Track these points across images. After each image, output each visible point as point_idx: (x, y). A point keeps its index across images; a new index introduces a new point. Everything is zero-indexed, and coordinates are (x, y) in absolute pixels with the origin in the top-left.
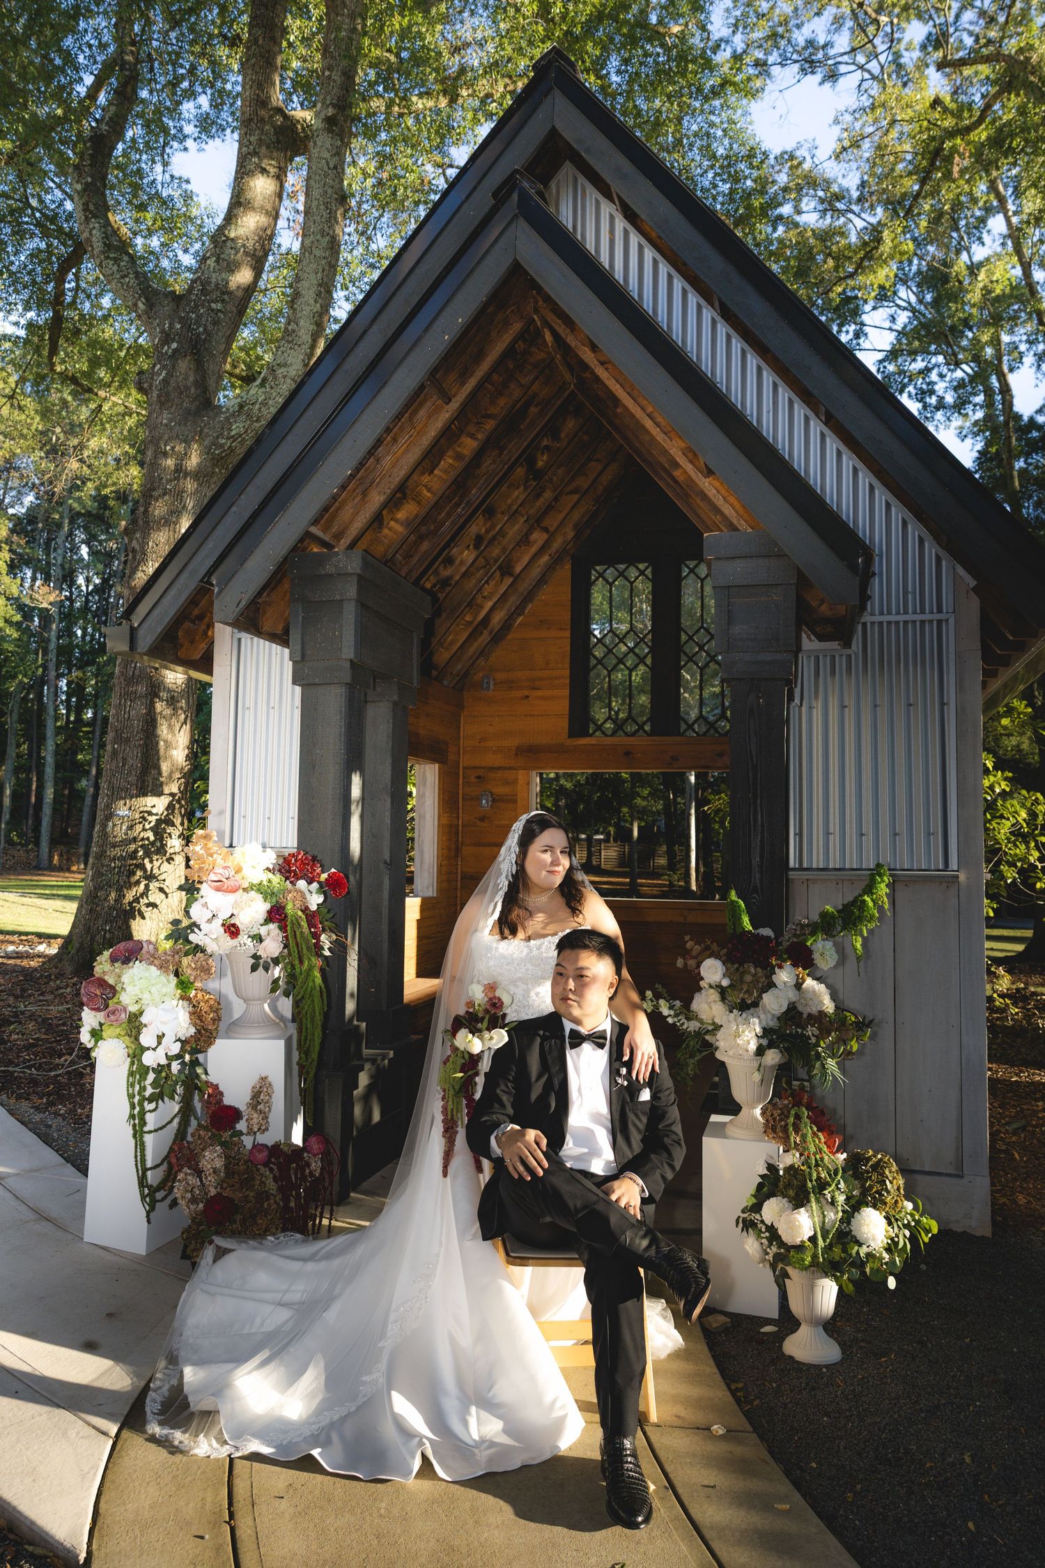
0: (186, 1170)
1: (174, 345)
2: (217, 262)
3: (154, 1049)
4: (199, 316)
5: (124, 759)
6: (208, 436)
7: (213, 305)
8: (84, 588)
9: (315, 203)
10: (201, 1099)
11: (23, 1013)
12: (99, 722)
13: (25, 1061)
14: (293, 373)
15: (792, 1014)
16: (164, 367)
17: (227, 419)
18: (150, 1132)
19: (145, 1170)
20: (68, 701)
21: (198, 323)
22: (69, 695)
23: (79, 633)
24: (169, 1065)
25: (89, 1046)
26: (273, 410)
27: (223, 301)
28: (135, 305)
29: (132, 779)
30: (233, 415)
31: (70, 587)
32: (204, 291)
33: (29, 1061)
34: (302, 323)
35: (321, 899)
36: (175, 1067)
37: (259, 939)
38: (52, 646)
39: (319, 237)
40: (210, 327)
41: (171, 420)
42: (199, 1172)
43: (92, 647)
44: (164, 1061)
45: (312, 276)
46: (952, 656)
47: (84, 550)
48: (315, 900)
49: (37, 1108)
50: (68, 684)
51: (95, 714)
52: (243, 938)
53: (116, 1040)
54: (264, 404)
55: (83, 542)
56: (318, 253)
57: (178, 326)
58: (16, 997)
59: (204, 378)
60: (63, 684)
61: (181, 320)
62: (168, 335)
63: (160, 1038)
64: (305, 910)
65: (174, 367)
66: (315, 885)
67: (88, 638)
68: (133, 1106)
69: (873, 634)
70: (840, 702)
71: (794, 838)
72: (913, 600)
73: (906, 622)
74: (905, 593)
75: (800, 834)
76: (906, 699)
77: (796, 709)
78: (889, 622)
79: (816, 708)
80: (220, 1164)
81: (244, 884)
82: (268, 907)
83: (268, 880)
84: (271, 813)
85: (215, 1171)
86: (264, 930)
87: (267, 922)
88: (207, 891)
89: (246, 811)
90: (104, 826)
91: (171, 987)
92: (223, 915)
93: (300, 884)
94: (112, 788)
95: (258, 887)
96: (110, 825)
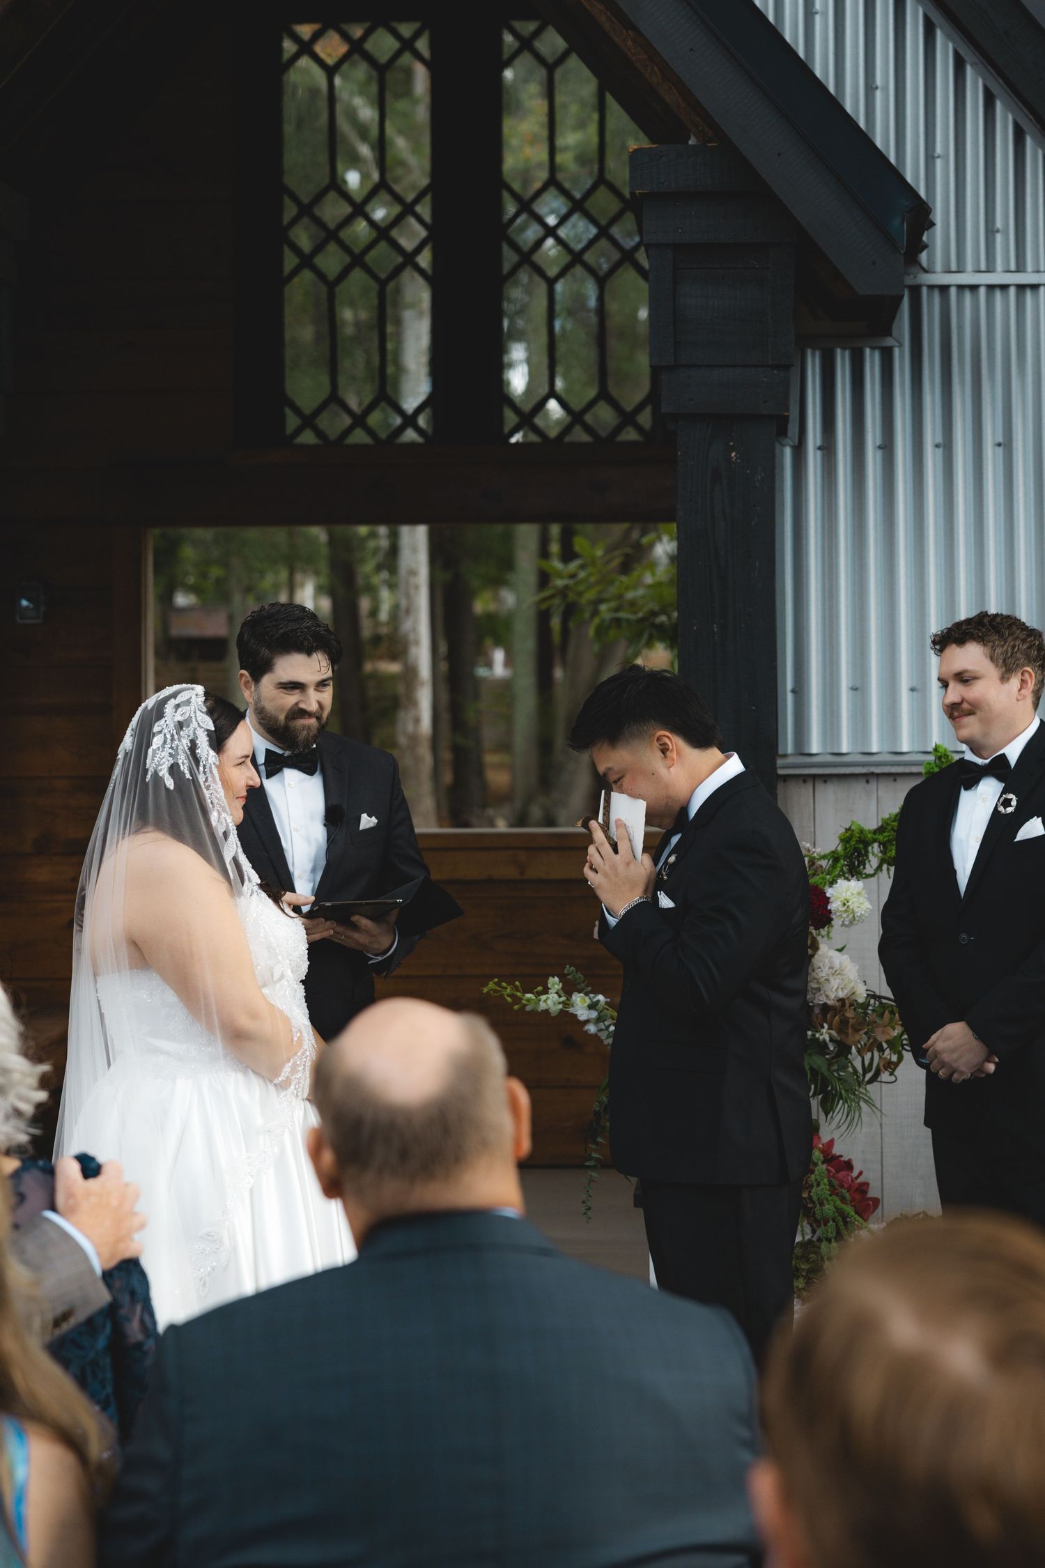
69: (931, 308)
70: (873, 436)
71: (790, 697)
72: (1004, 245)
73: (991, 288)
74: (991, 231)
75: (800, 691)
76: (991, 435)
77: (788, 452)
78: (961, 288)
79: (828, 448)
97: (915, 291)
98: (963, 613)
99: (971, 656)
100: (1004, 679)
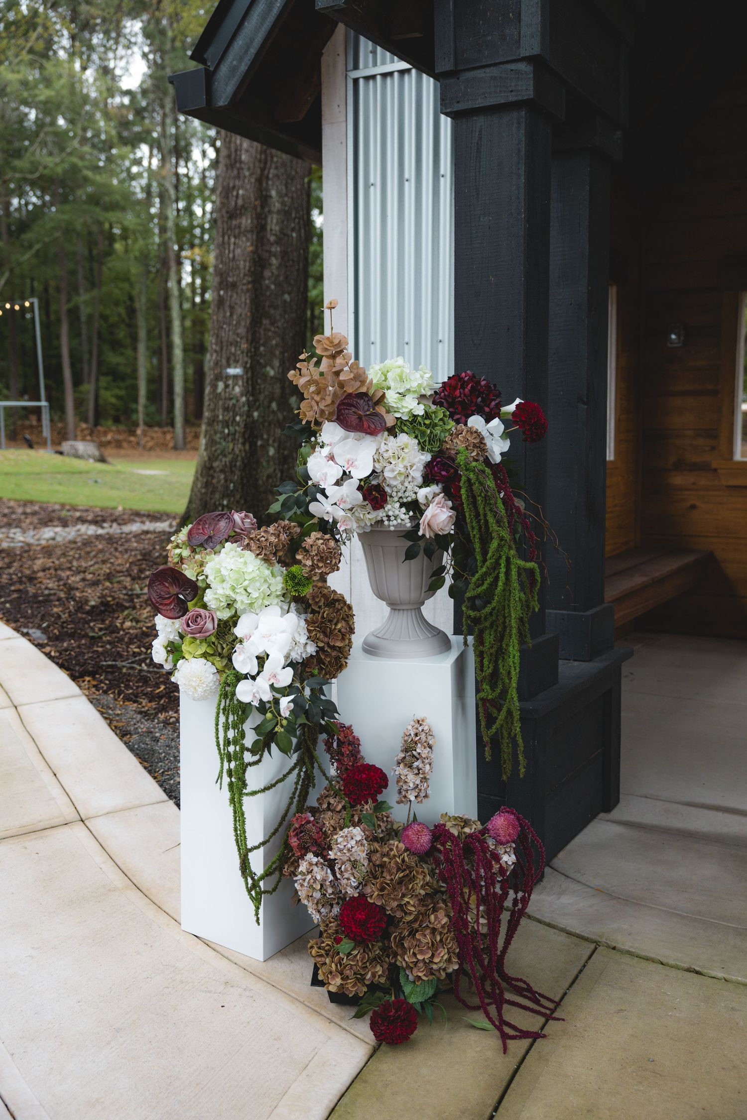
0: (310, 856)
3: (254, 678)
5: (232, 308)
11: (138, 596)
13: (135, 654)
18: (254, 793)
24: (276, 702)
25: (168, 667)
29: (242, 331)
33: (140, 654)
35: (505, 446)
36: (286, 704)
37: (415, 508)
42: (330, 864)
44: (267, 696)
48: (497, 449)
49: (145, 714)
52: (393, 508)
53: (203, 660)
58: (133, 579)
63: (262, 660)
64: (484, 463)
66: (496, 423)
80: (361, 854)
81: (390, 421)
82: (427, 457)
83: (427, 415)
84: (409, 336)
85: (354, 864)
86: (423, 493)
87: (427, 481)
88: (331, 433)
89: (375, 335)
90: (215, 387)
91: (278, 584)
92: (361, 472)
93: (476, 421)
94: (220, 343)
95: (412, 425)
96: (221, 385)
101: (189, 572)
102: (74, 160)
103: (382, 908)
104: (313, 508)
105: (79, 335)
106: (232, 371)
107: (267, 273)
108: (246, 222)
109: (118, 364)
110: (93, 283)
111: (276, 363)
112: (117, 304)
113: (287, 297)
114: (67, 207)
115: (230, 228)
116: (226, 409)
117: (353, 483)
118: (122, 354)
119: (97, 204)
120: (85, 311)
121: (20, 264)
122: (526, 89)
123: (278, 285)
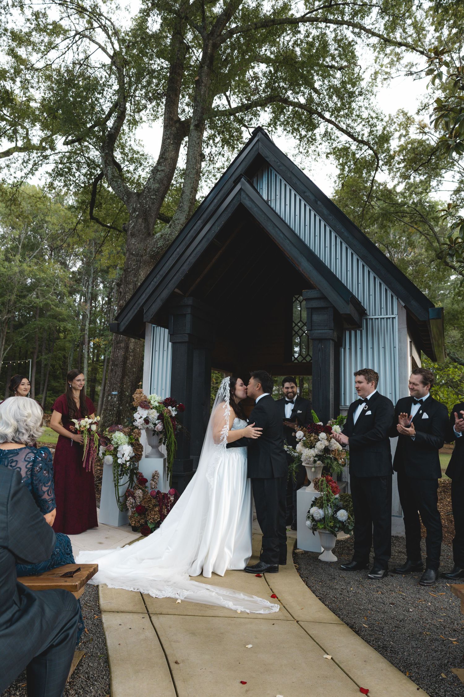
0: (130, 497)
1: (137, 213)
2: (154, 180)
3: (121, 458)
4: (147, 201)
5: (116, 372)
6: (149, 247)
7: (152, 197)
8: (101, 302)
9: (191, 157)
10: (137, 477)
12: (106, 361)
14: (181, 222)
15: (327, 450)
16: (133, 222)
17: (156, 241)
18: (120, 486)
19: (119, 497)
20: (93, 352)
21: (146, 204)
22: (94, 349)
23: (98, 322)
24: (126, 463)
25: (102, 458)
26: (174, 237)
27: (156, 195)
28: (123, 198)
29: (118, 380)
30: (159, 239)
31: (95, 302)
32: (149, 192)
34: (185, 203)
35: (176, 413)
36: (128, 464)
37: (155, 425)
38: (87, 328)
39: (192, 170)
40: (151, 205)
41: (135, 242)
42: (134, 498)
43: (104, 327)
44: (124, 462)
45: (189, 185)
46: (397, 330)
47: (101, 286)
48: (174, 413)
50: (94, 344)
51: (105, 357)
52: (150, 424)
53: (110, 456)
54: (170, 234)
55: (101, 282)
56: (191, 176)
57: (139, 206)
59: (148, 225)
60: (92, 344)
61: (140, 203)
62: (135, 209)
63: (123, 455)
64: (171, 416)
65: (137, 221)
66: (174, 408)
67: (102, 324)
68: (115, 477)
69: (370, 323)
70: (359, 347)
71: (343, 395)
72: (383, 311)
73: (381, 318)
74: (381, 308)
75: (345, 394)
76: (381, 346)
77: (343, 350)
78: (375, 319)
79: (350, 349)
80: (141, 495)
81: (151, 407)
82: (158, 414)
83: (159, 406)
84: (164, 388)
85: (139, 497)
86: (157, 422)
87: (158, 419)
88: (139, 409)
89: (155, 387)
90: (108, 398)
91: (127, 440)
92: (144, 417)
93: (170, 408)
94: (111, 383)
95: (156, 408)
96: (110, 397)
97: (367, 320)
98: (359, 369)
99: (361, 378)
100: (368, 383)
101: (109, 437)
102: (48, 301)
103: (145, 507)
104: (134, 423)
105: (40, 372)
106: (114, 393)
107: (128, 362)
108: (122, 345)
109: (56, 386)
110: (49, 351)
111: (129, 391)
112: (59, 359)
113: (134, 369)
114: (43, 319)
115: (117, 347)
116: (111, 406)
117: (143, 419)
118: (59, 382)
119: (56, 318)
120: (44, 363)
121: (17, 341)
122: (186, 339)
123: (131, 365)
